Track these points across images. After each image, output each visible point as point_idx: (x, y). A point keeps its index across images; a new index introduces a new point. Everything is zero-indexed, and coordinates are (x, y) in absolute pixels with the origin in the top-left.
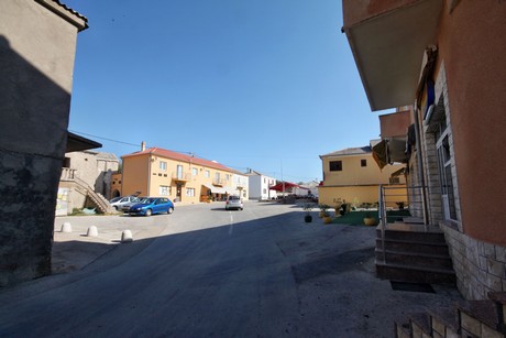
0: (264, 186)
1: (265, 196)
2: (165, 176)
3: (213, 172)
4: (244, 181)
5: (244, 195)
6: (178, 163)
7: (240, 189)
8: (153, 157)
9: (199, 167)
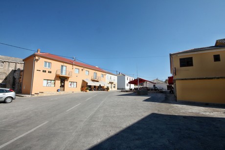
0: (127, 82)
1: (127, 88)
2: (50, 72)
3: (92, 72)
4: (115, 79)
5: (114, 87)
6: (62, 64)
7: (111, 83)
8: (37, 58)
9: (81, 68)
